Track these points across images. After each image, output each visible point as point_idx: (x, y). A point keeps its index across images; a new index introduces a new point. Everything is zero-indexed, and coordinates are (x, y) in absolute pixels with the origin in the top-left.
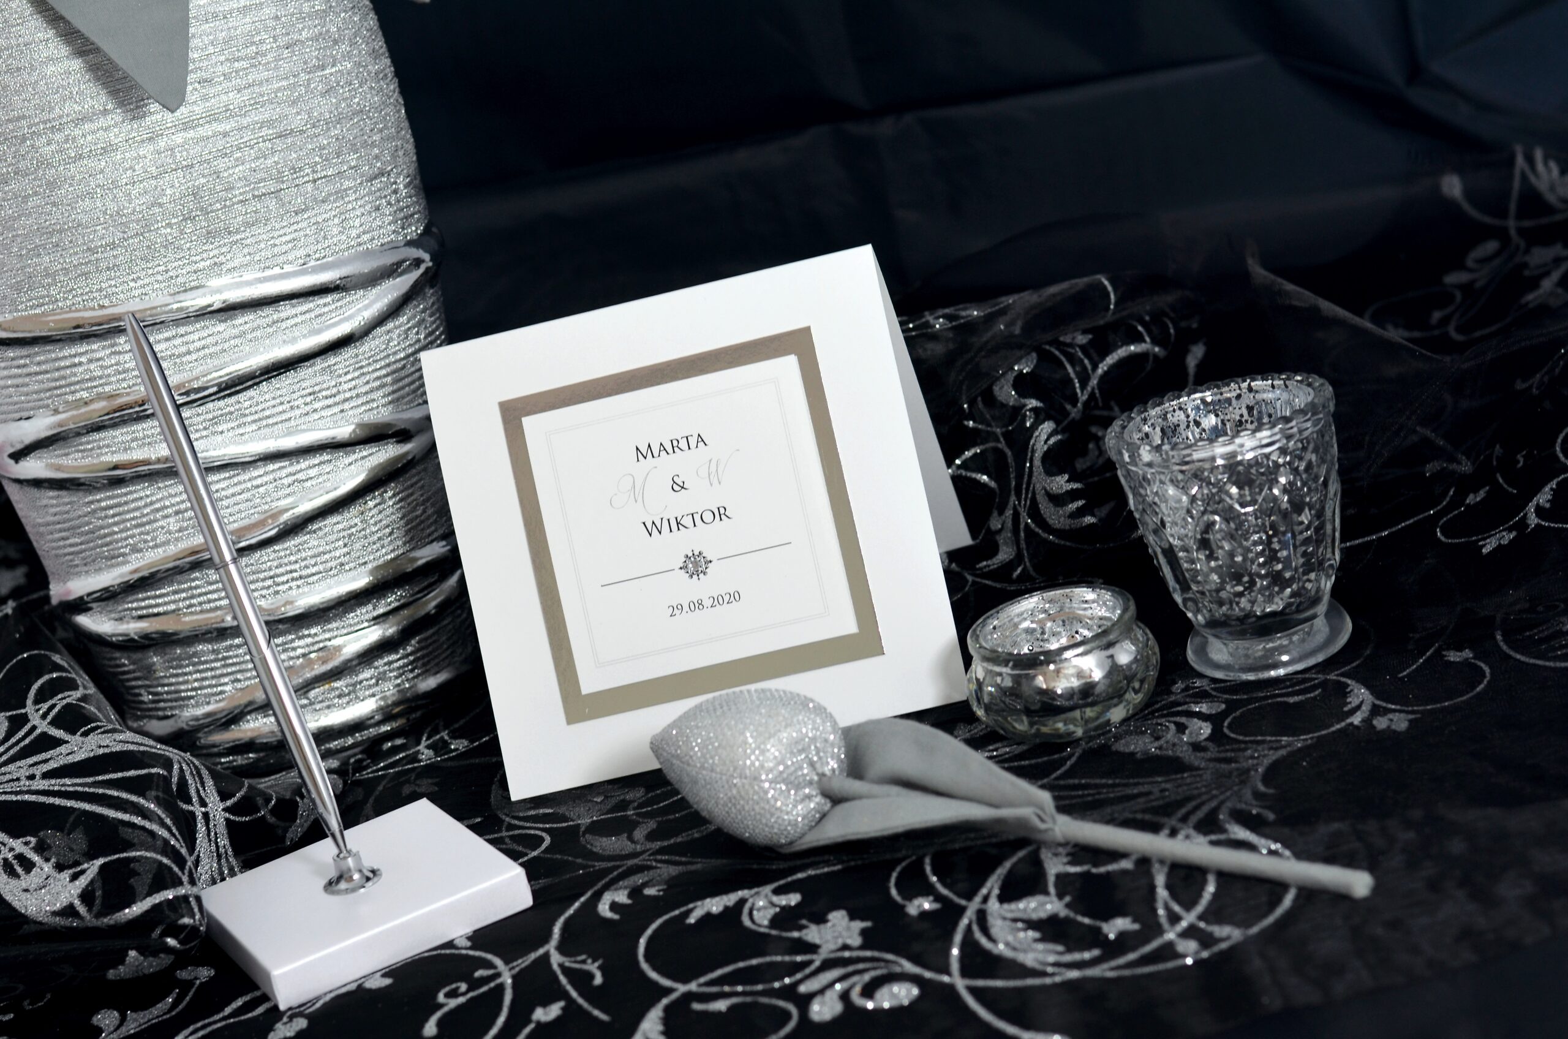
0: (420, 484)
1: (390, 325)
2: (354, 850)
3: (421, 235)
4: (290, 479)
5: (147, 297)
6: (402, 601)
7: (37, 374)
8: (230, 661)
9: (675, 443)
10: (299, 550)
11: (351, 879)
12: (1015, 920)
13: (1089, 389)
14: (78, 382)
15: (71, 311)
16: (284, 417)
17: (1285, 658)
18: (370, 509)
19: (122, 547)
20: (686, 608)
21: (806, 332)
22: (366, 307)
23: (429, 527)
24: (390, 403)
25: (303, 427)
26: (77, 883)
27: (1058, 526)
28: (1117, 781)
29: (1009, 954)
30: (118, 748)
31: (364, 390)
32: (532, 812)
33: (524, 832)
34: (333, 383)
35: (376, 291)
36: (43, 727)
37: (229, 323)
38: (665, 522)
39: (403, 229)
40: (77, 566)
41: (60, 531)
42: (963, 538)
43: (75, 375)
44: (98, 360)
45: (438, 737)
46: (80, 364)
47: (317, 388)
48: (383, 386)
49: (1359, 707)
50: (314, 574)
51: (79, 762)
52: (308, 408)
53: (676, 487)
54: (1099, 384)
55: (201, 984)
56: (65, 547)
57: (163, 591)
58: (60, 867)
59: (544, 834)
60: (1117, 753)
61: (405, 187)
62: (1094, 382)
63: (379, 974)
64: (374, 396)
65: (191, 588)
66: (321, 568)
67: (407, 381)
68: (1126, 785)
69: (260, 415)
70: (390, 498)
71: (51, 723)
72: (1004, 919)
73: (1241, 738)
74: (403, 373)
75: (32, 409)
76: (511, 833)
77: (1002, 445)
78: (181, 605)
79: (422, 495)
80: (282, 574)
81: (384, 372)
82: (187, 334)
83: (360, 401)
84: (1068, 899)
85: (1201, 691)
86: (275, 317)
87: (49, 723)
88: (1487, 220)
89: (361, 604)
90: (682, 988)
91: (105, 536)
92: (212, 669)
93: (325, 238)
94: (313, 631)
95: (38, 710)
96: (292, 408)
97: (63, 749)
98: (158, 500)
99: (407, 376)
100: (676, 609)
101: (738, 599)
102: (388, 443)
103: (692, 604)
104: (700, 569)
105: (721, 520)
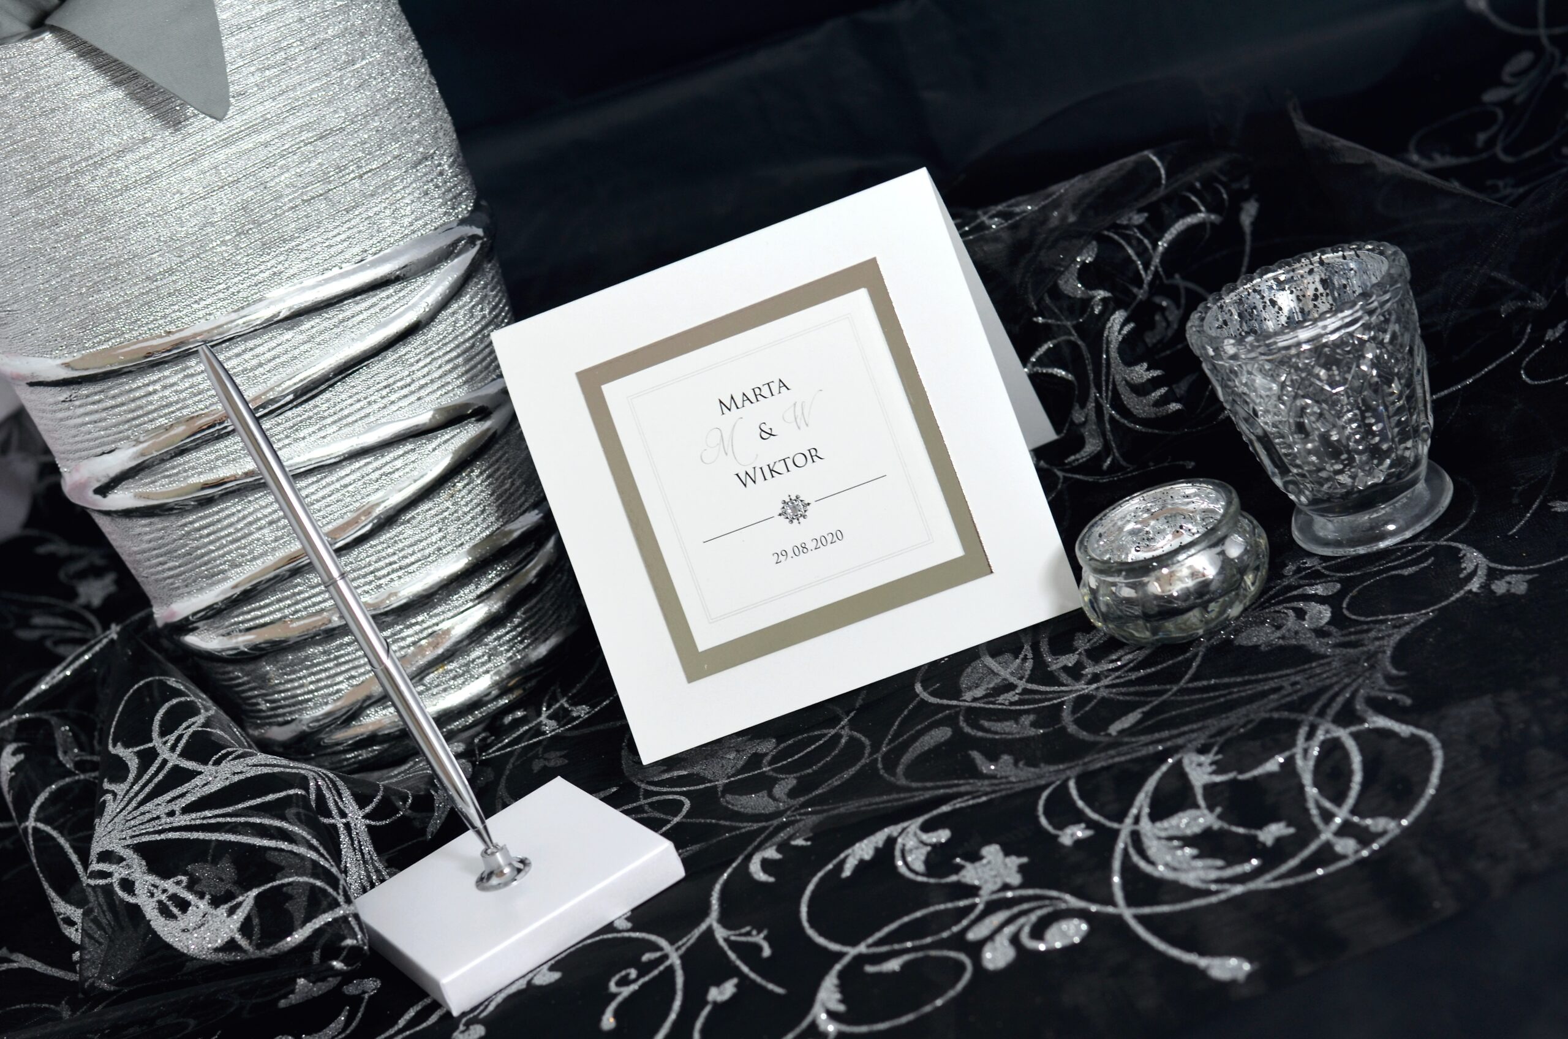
0: (504, 459)
1: (455, 306)
2: (501, 844)
3: (472, 212)
4: (377, 474)
5: (212, 317)
6: (503, 576)
7: (113, 407)
8: (343, 660)
9: (757, 391)
10: (395, 542)
11: (502, 874)
12: (1170, 839)
13: (1152, 268)
14: (155, 410)
15: (139, 342)
16: (363, 413)
17: (1391, 527)
18: (460, 491)
19: (221, 564)
20: (790, 554)
21: (872, 264)
22: (428, 293)
23: (519, 498)
24: (465, 383)
25: (383, 420)
26: (235, 917)
27: (1144, 415)
28: (1246, 678)
29: (1170, 875)
30: (251, 773)
31: (436, 375)
32: (665, 776)
33: (662, 797)
34: (407, 373)
35: (437, 274)
36: (174, 760)
37: (297, 330)
38: (758, 471)
39: (454, 209)
40: (178, 588)
41: (157, 556)
42: (1048, 434)
43: (151, 403)
44: (172, 385)
45: (557, 705)
46: (155, 392)
47: (391, 380)
48: (456, 367)
49: (1474, 573)
50: (413, 563)
51: (216, 792)
52: (385, 401)
53: (765, 435)
54: (1162, 261)
55: (370, 997)
56: (163, 571)
57: (267, 601)
58: (216, 903)
59: (682, 798)
60: (1240, 647)
61: (450, 167)
62: (1156, 260)
63: (546, 967)
64: (448, 379)
65: (294, 595)
66: (419, 555)
67: (478, 358)
68: (1257, 681)
69: (339, 415)
70: (477, 477)
71: (181, 755)
72: (1159, 838)
73: (1362, 619)
74: (473, 352)
75: (114, 442)
76: (649, 800)
77: (1074, 337)
78: (286, 612)
80: (383, 568)
81: (454, 354)
82: (256, 347)
83: (435, 386)
84: (1218, 810)
85: (1313, 572)
86: (340, 317)
87: (180, 755)
88: (1517, 30)
89: (463, 585)
90: (852, 952)
91: (203, 555)
92: (326, 670)
93: (379, 231)
94: (420, 618)
95: (165, 743)
96: (369, 403)
97: (197, 781)
98: (250, 514)
99: (478, 354)
100: (781, 555)
101: (840, 537)
102: (469, 423)
103: (796, 549)
104: (799, 513)
105: (813, 461)
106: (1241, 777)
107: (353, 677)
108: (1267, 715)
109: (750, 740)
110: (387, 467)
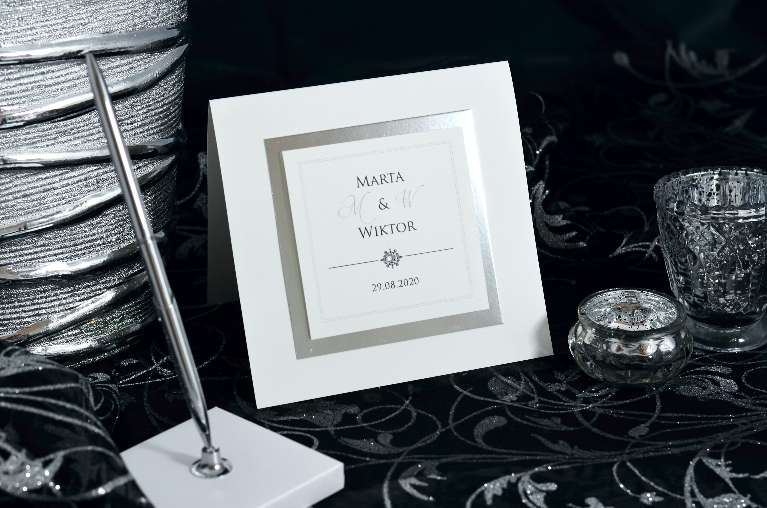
0: (164, 188)
1: (168, 79)
3: (186, 20)
4: (98, 178)
8: (37, 301)
9: (383, 177)
10: (95, 228)
11: (212, 468)
20: (383, 286)
24: (160, 131)
26: (49, 469)
27: (555, 246)
28: (704, 416)
31: (148, 121)
32: (282, 419)
33: (289, 432)
34: (133, 115)
35: (166, 54)
38: (373, 229)
45: (164, 359)
48: (158, 120)
53: (382, 207)
58: (32, 456)
60: (685, 396)
64: (153, 125)
67: (169, 117)
69: (89, 132)
73: (764, 391)
74: (169, 112)
78: (13, 260)
79: (164, 196)
80: (82, 244)
81: (160, 110)
83: (146, 128)
85: (704, 358)
86: (110, 65)
92: (23, 306)
99: (170, 114)
100: (377, 287)
101: (417, 282)
102: (156, 158)
103: (387, 284)
104: (394, 261)
105: (409, 230)
106: (752, 477)
107: (39, 315)
108: (744, 441)
109: (335, 404)
110: (105, 175)
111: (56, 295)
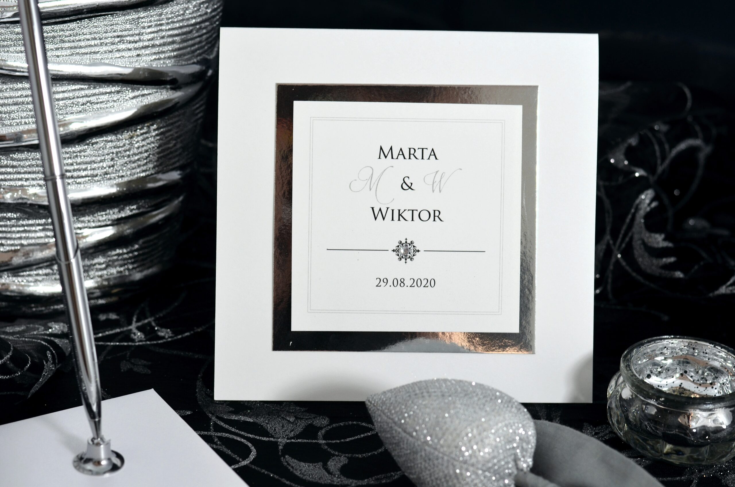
0: (177, 124)
4: (85, 100)
6: (141, 210)
9: (412, 151)
10: (77, 156)
11: (98, 463)
13: (664, 166)
16: (93, 49)
18: (138, 136)
20: (390, 283)
21: (534, 89)
23: (174, 157)
24: (175, 57)
25: (107, 61)
31: (158, 42)
32: (234, 417)
33: (231, 436)
34: (137, 32)
38: (390, 212)
45: (146, 321)
47: (124, 33)
48: (173, 42)
50: (82, 177)
52: (114, 47)
53: (405, 186)
59: (250, 445)
62: (668, 161)
64: (166, 48)
66: (90, 173)
67: (190, 42)
69: (76, 44)
70: (155, 130)
74: (190, 36)
76: (219, 434)
79: (176, 133)
81: (176, 32)
83: (154, 50)
89: (111, 208)
96: (101, 44)
99: (192, 39)
100: (382, 281)
101: (433, 285)
102: (165, 88)
103: (395, 281)
104: (409, 255)
105: (434, 220)
109: (305, 411)
110: (94, 98)
111: (23, 226)
